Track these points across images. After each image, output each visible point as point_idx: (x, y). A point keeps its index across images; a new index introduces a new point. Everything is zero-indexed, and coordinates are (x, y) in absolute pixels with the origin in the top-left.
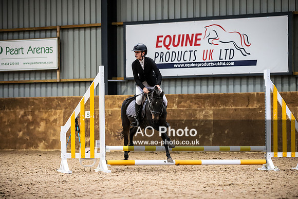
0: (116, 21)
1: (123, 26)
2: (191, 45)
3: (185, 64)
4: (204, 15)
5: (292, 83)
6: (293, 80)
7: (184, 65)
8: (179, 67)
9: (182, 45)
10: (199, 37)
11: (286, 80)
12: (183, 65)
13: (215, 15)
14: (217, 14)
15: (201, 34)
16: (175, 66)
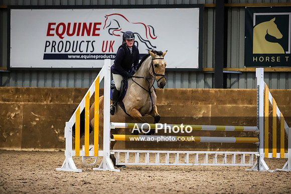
1: (7, 10)
3: (81, 55)
5: (201, 80)
7: (81, 57)
8: (74, 59)
9: (78, 35)
10: (98, 26)
11: (194, 77)
12: (78, 57)
13: (116, 4)
16: (69, 57)
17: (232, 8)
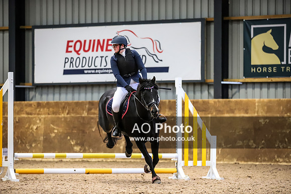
0: (24, 25)
1: (32, 30)
2: (102, 50)
3: (95, 70)
5: (205, 91)
6: (205, 88)
9: (93, 51)
11: (198, 88)
12: (93, 71)
13: (127, 20)
14: (129, 19)
16: (86, 72)
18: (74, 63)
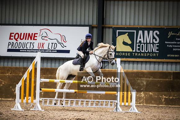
2: (31, 39)
3: (27, 50)
4: (39, 23)
8: (23, 52)
9: (26, 39)
12: (25, 51)
13: (46, 24)
15: (37, 34)
16: (21, 51)
17: (106, 27)
18: (14, 45)
